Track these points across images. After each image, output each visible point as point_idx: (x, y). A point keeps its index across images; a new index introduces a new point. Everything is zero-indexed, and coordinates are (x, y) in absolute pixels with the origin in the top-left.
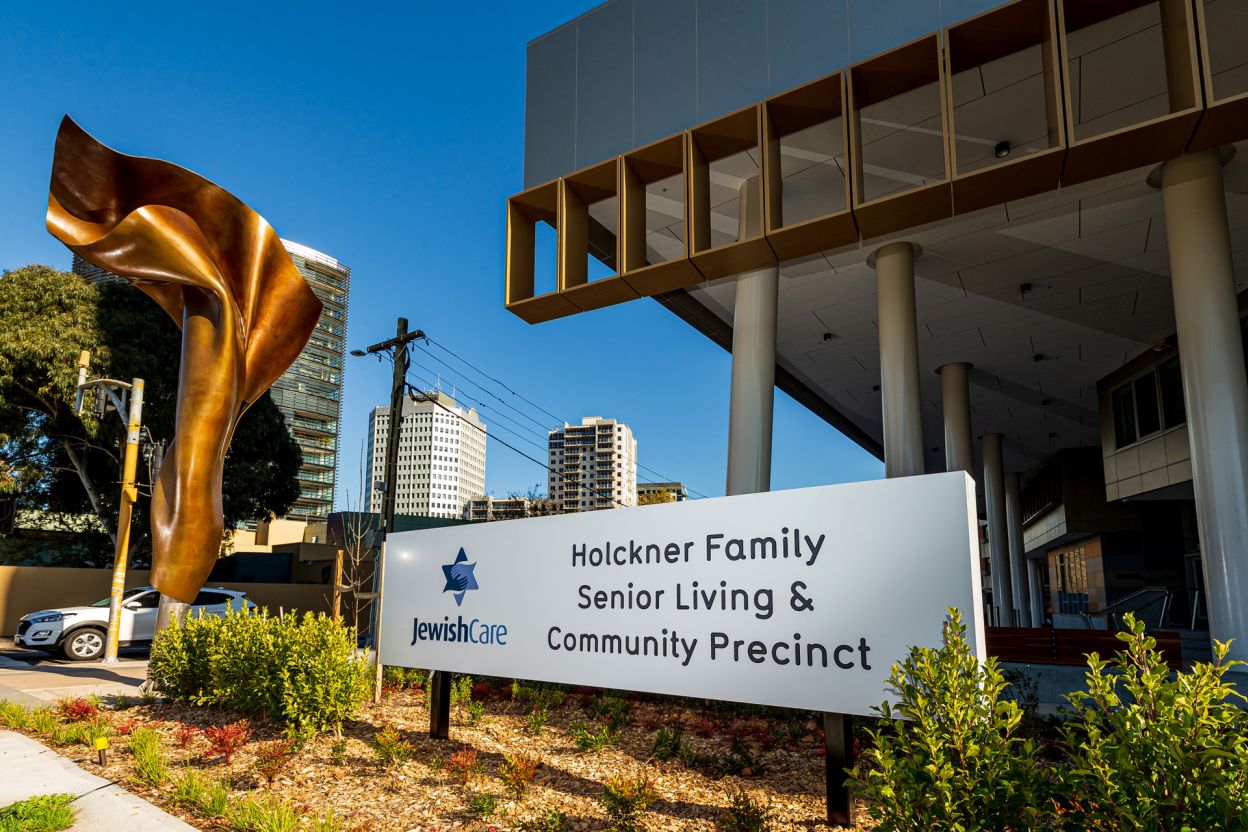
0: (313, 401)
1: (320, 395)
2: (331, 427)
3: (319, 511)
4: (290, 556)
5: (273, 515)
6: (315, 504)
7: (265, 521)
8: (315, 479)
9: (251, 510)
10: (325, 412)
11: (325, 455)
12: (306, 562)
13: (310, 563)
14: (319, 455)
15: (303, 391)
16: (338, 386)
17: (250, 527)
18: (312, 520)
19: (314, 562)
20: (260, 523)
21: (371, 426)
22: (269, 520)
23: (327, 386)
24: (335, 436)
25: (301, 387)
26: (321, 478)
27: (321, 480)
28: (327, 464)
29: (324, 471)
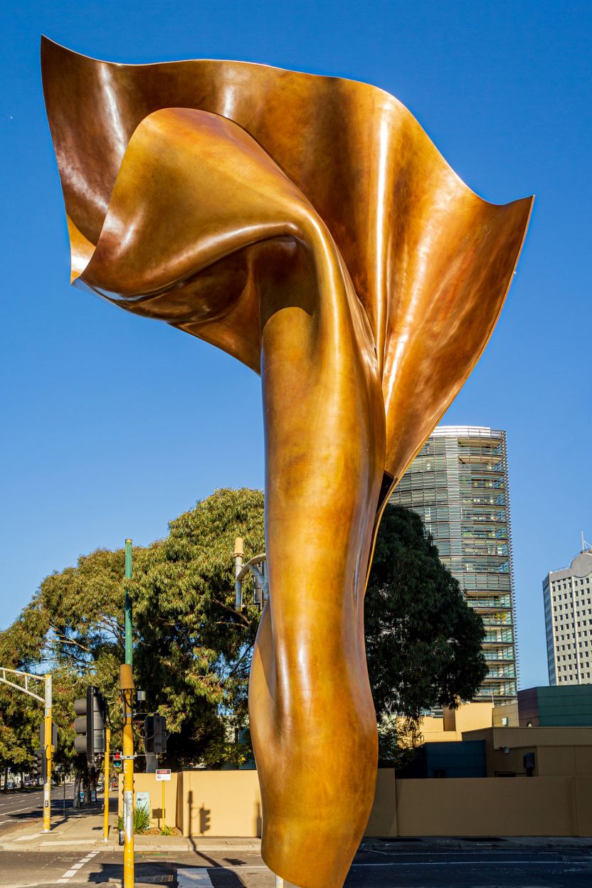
0: (483, 578)
1: (490, 570)
2: (505, 601)
3: (503, 690)
4: (483, 743)
5: (458, 700)
6: (497, 683)
7: (451, 708)
8: (494, 658)
9: (434, 696)
10: (495, 588)
11: (502, 632)
12: (502, 749)
13: (507, 751)
14: (495, 632)
15: (471, 570)
16: (506, 557)
17: (436, 713)
18: (498, 700)
19: (511, 749)
20: (446, 710)
21: (546, 595)
22: (455, 706)
23: (497, 560)
24: (510, 609)
25: (469, 567)
26: (501, 656)
27: (500, 658)
28: (504, 640)
29: (502, 648)
